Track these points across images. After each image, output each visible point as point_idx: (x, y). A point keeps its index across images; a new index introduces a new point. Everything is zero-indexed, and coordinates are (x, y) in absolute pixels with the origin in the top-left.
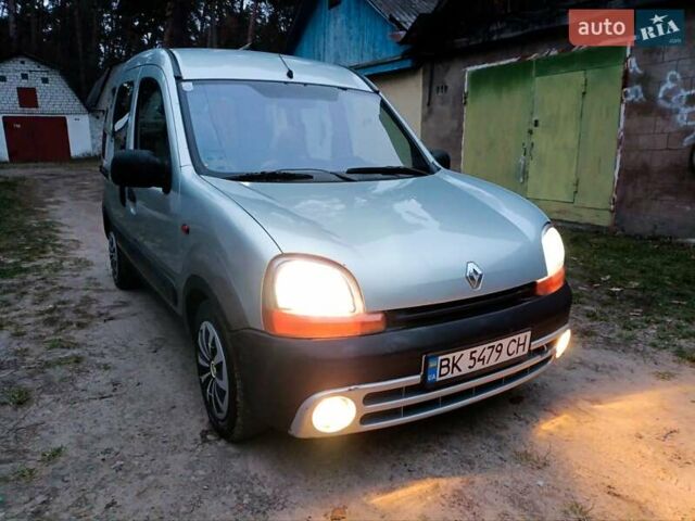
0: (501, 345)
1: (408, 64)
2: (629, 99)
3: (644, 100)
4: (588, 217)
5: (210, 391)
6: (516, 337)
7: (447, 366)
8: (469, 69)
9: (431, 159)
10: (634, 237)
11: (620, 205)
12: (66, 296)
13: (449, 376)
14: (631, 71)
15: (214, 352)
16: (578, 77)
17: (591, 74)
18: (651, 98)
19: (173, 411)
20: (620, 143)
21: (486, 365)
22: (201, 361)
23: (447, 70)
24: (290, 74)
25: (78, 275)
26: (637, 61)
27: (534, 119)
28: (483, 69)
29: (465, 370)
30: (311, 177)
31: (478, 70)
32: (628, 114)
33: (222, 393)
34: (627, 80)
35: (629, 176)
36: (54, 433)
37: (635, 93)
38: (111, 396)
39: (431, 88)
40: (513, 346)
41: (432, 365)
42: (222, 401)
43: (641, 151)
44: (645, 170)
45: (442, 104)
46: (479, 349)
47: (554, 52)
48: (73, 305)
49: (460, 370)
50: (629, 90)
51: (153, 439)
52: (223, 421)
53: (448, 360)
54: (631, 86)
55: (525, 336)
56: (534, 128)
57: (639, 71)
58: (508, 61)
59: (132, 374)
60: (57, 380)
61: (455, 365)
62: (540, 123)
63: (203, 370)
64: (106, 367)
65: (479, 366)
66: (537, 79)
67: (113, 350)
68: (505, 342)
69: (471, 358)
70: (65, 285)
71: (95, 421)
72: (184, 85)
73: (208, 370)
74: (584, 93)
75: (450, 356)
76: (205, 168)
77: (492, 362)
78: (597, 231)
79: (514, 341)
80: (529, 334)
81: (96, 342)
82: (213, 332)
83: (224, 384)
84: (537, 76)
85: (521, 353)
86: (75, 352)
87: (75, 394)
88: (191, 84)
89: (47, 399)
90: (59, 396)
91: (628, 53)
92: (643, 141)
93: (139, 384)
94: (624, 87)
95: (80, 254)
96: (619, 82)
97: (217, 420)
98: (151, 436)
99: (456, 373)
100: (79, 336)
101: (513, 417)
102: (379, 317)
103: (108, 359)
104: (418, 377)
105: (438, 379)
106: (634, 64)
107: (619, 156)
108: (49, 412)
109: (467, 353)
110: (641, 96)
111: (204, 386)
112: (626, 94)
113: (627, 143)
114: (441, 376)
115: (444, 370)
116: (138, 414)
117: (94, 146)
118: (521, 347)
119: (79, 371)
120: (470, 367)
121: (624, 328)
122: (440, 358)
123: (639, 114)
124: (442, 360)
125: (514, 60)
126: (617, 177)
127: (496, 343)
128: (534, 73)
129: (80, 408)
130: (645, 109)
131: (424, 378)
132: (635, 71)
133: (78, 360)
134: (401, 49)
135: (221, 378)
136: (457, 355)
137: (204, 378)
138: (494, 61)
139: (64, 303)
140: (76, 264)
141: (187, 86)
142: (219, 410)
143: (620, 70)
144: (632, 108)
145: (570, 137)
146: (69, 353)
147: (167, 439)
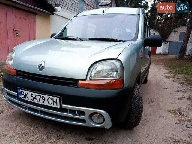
0: (44, 97)
21: (38, 102)
40: (51, 101)
41: (19, 91)
46: (34, 94)
49: (28, 99)
53: (24, 92)
55: (56, 99)
61: (26, 96)
65: (35, 101)
69: (32, 96)
88: (77, 17)
109: (30, 93)
115: (23, 96)
117: (163, 51)
118: (55, 104)
120: (32, 99)
124: (22, 91)
127: (42, 95)
136: (27, 92)
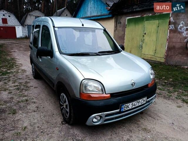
0: (139, 101)
1: (110, 16)
2: (170, 28)
3: (174, 29)
4: (158, 59)
5: (64, 111)
6: (143, 99)
7: (126, 107)
8: (127, 18)
9: (119, 48)
10: (170, 65)
11: (167, 57)
12: (21, 81)
13: (126, 109)
14: (171, 21)
15: (65, 102)
16: (157, 22)
17: (160, 21)
18: (176, 28)
19: (53, 116)
20: (167, 40)
21: (135, 106)
22: (61, 103)
23: (121, 18)
24: (83, 25)
25: (23, 75)
26: (173, 18)
27: (145, 32)
28: (131, 18)
29: (130, 108)
30: (89, 54)
31: (130, 19)
32: (170, 33)
33: (67, 112)
34: (170, 23)
35: (169, 49)
36: (23, 122)
37: (172, 27)
38: (37, 111)
39: (117, 23)
40: (142, 101)
41: (122, 107)
42: (67, 114)
43: (173, 42)
44: (174, 47)
45: (120, 27)
46: (134, 102)
47: (150, 15)
48: (23, 84)
49: (129, 108)
50: (170, 26)
51: (49, 124)
52: (67, 119)
53: (126, 105)
54: (171, 25)
55: (145, 99)
56: (144, 35)
57: (173, 21)
58: (138, 16)
59: (41, 105)
60: (22, 107)
61: (128, 107)
62: (146, 34)
63: (61, 105)
64: (34, 103)
65: (134, 107)
66: (146, 22)
67: (35, 97)
68: (140, 100)
69: (132, 105)
70: (20, 78)
71: (34, 118)
72: (55, 28)
73: (63, 105)
74: (158, 26)
75: (127, 105)
76: (62, 52)
77: (137, 106)
78: (161, 63)
79: (143, 100)
80: (146, 98)
81: (31, 95)
82: (65, 96)
83: (68, 110)
84: (146, 21)
85: (144, 103)
86: (26, 98)
87: (27, 111)
88: (57, 28)
89: (20, 112)
90: (23, 111)
91: (171, 16)
92: (174, 40)
93: (43, 108)
94: (169, 25)
95: (23, 68)
96: (168, 24)
97: (65, 118)
98: (49, 123)
99: (128, 109)
100: (26, 93)
101: (141, 118)
102: (109, 95)
103: (35, 100)
104: (119, 110)
105: (124, 110)
106: (172, 19)
107: (167, 43)
108: (21, 116)
109: (131, 104)
110: (174, 28)
111: (62, 110)
112: (170, 27)
113: (169, 40)
114: (124, 109)
115: (125, 108)
116: (45, 116)
117: (23, 35)
118: (144, 101)
119: (28, 104)
120: (132, 107)
121: (169, 93)
122: (124, 105)
123: (173, 33)
125: (140, 16)
126: (166, 49)
128: (145, 20)
129: (29, 115)
130: (175, 31)
131: (120, 110)
133: (27, 100)
134: (109, 12)
135: (67, 108)
136: (129, 104)
137: (62, 107)
138: (134, 16)
139: (21, 83)
140: (22, 71)
141: (56, 29)
142: (66, 116)
143: (168, 20)
144: (171, 31)
145: (154, 38)
146: (24, 98)
147: (53, 124)
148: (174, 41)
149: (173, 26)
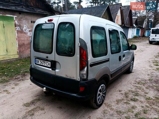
4: (12, 57)
11: (20, 53)
14: (16, 23)
18: (22, 30)
20: (17, 39)
32: (18, 33)
44: (24, 44)
74: (4, 27)
91: (15, 19)
94: (15, 27)
107: (17, 42)
126: (18, 47)
132: (17, 24)
143: (14, 23)
148: (23, 40)
149: (19, 28)
